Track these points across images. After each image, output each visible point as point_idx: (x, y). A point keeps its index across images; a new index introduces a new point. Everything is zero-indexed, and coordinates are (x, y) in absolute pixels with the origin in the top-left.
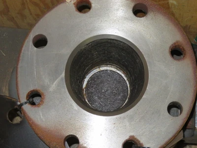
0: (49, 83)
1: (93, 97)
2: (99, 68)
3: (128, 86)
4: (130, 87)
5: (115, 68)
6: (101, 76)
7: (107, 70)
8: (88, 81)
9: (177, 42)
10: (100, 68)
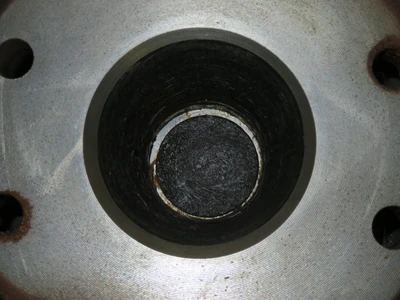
0: (40, 174)
1: (175, 182)
2: (186, 111)
3: (258, 151)
4: (261, 153)
5: (223, 110)
6: (193, 131)
7: (205, 116)
8: (162, 146)
9: (389, 38)
10: (190, 113)
